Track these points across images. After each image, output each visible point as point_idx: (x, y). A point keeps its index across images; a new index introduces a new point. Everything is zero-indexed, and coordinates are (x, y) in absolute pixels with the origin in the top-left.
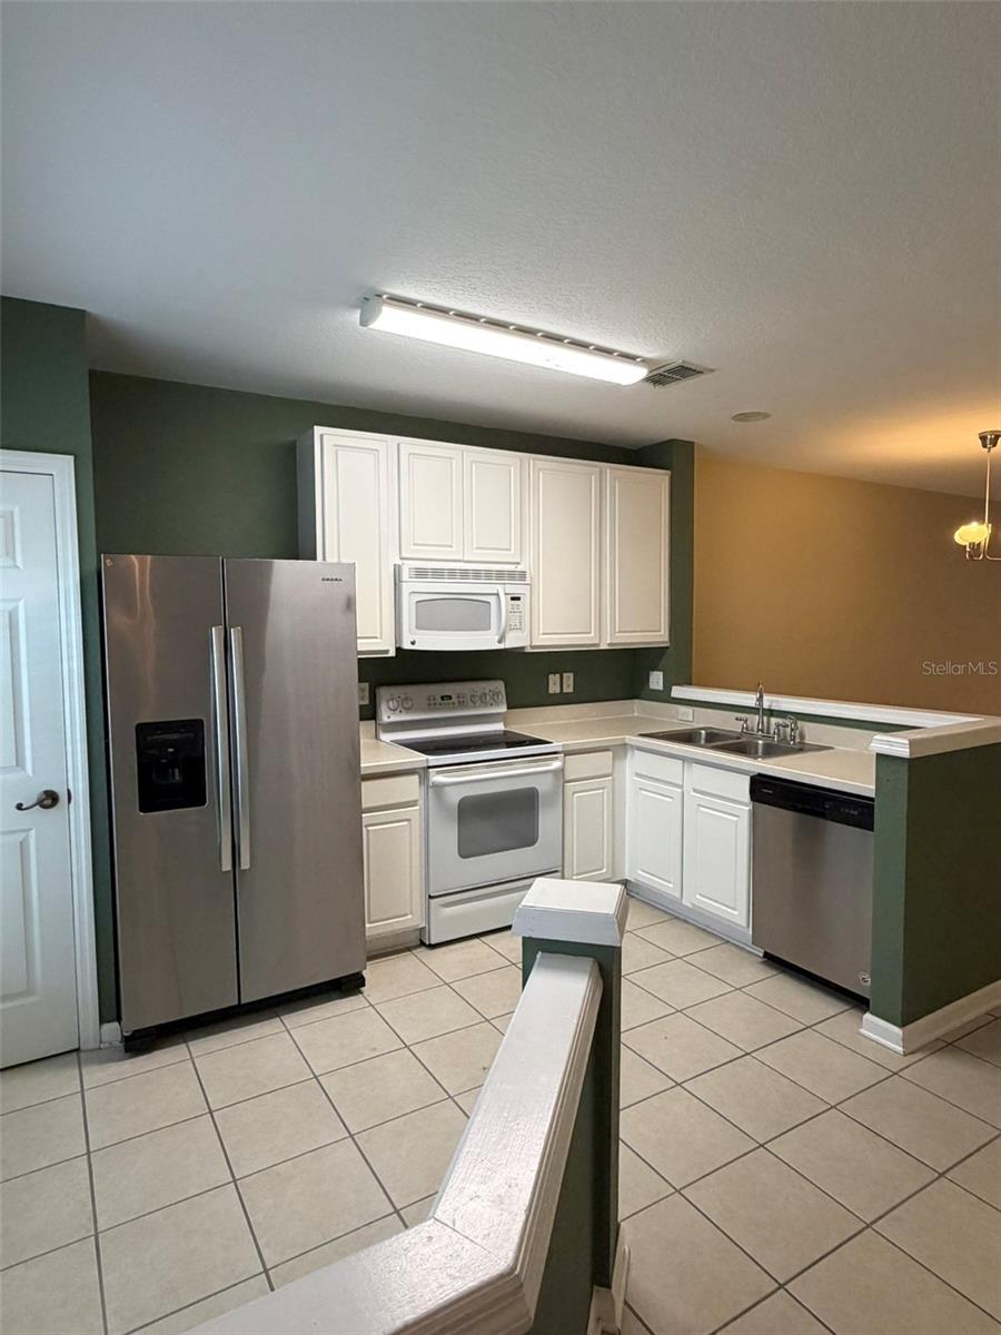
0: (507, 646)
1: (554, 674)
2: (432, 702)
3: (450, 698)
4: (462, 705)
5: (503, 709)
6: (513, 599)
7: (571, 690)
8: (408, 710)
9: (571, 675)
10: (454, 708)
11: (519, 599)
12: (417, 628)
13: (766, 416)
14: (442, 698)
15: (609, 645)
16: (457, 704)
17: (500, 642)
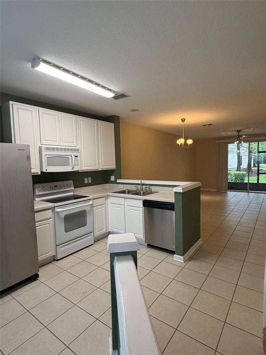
0: (75, 170)
1: (86, 178)
2: (52, 188)
3: (57, 186)
4: (61, 188)
5: (73, 188)
6: (75, 157)
7: (91, 182)
8: (44, 190)
9: (90, 178)
10: (58, 189)
11: (77, 157)
12: (48, 165)
13: (138, 110)
14: (55, 186)
15: (101, 169)
16: (59, 188)
17: (72, 169)
